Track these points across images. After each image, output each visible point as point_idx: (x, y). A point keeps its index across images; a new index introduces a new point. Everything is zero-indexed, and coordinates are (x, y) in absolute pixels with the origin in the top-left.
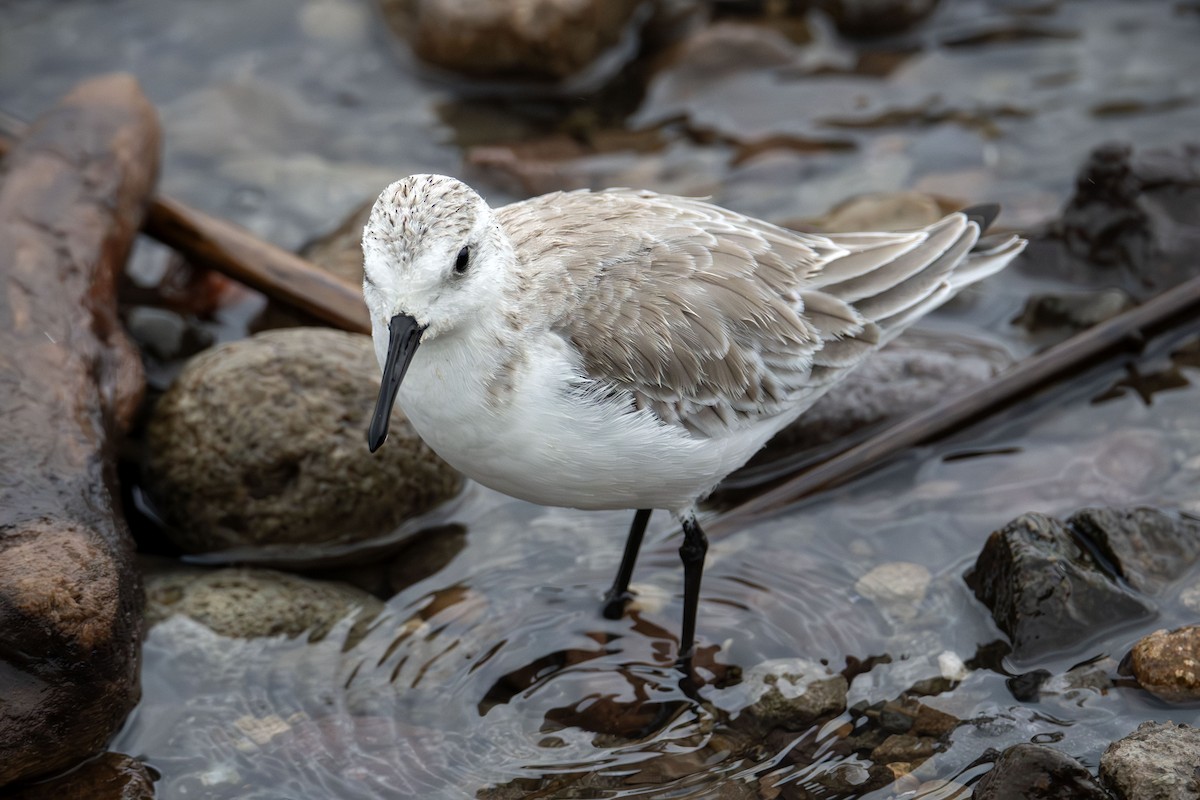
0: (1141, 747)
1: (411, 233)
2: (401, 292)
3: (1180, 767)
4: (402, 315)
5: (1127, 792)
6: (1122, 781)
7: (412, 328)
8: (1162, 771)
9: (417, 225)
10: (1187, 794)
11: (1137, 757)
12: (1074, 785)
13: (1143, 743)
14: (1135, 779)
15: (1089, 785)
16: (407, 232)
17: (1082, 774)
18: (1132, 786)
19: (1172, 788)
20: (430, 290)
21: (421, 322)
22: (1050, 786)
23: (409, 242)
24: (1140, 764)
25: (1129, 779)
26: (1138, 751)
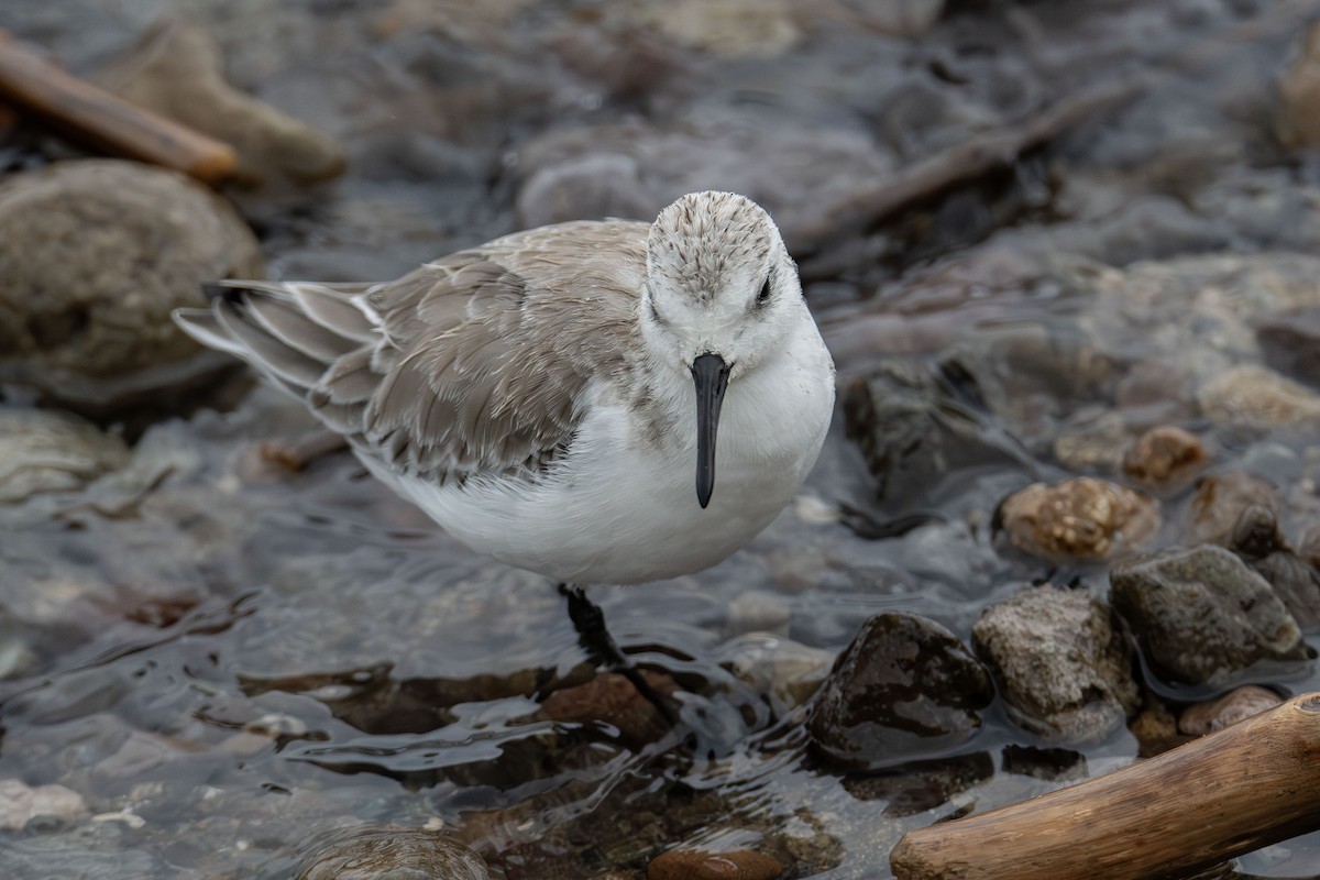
0: (1017, 613)
1: (707, 270)
2: (704, 330)
3: (1060, 635)
4: (707, 355)
5: (1002, 663)
6: (995, 650)
7: (721, 367)
8: (1039, 639)
9: (711, 259)
10: (1067, 664)
11: (1012, 624)
12: (945, 656)
13: (1019, 609)
14: (1012, 648)
15: (962, 655)
16: (703, 270)
17: (952, 643)
18: (1008, 656)
19: (1050, 657)
20: (734, 325)
21: (728, 360)
22: (918, 657)
23: (706, 281)
24: (1016, 632)
25: (1004, 648)
26: (1014, 618)
